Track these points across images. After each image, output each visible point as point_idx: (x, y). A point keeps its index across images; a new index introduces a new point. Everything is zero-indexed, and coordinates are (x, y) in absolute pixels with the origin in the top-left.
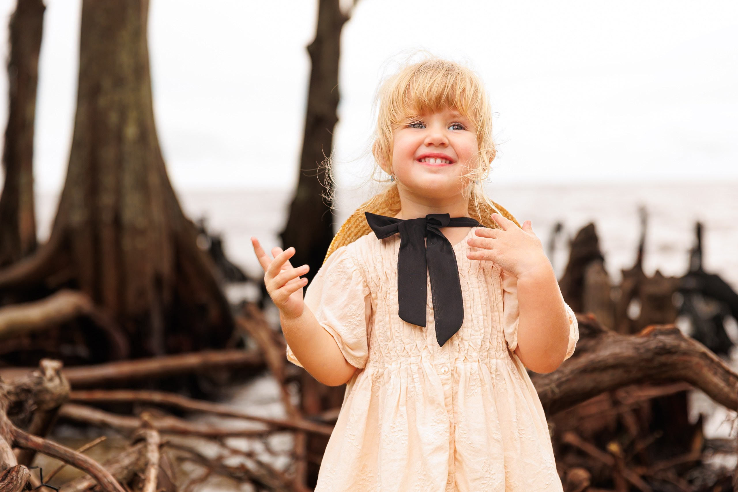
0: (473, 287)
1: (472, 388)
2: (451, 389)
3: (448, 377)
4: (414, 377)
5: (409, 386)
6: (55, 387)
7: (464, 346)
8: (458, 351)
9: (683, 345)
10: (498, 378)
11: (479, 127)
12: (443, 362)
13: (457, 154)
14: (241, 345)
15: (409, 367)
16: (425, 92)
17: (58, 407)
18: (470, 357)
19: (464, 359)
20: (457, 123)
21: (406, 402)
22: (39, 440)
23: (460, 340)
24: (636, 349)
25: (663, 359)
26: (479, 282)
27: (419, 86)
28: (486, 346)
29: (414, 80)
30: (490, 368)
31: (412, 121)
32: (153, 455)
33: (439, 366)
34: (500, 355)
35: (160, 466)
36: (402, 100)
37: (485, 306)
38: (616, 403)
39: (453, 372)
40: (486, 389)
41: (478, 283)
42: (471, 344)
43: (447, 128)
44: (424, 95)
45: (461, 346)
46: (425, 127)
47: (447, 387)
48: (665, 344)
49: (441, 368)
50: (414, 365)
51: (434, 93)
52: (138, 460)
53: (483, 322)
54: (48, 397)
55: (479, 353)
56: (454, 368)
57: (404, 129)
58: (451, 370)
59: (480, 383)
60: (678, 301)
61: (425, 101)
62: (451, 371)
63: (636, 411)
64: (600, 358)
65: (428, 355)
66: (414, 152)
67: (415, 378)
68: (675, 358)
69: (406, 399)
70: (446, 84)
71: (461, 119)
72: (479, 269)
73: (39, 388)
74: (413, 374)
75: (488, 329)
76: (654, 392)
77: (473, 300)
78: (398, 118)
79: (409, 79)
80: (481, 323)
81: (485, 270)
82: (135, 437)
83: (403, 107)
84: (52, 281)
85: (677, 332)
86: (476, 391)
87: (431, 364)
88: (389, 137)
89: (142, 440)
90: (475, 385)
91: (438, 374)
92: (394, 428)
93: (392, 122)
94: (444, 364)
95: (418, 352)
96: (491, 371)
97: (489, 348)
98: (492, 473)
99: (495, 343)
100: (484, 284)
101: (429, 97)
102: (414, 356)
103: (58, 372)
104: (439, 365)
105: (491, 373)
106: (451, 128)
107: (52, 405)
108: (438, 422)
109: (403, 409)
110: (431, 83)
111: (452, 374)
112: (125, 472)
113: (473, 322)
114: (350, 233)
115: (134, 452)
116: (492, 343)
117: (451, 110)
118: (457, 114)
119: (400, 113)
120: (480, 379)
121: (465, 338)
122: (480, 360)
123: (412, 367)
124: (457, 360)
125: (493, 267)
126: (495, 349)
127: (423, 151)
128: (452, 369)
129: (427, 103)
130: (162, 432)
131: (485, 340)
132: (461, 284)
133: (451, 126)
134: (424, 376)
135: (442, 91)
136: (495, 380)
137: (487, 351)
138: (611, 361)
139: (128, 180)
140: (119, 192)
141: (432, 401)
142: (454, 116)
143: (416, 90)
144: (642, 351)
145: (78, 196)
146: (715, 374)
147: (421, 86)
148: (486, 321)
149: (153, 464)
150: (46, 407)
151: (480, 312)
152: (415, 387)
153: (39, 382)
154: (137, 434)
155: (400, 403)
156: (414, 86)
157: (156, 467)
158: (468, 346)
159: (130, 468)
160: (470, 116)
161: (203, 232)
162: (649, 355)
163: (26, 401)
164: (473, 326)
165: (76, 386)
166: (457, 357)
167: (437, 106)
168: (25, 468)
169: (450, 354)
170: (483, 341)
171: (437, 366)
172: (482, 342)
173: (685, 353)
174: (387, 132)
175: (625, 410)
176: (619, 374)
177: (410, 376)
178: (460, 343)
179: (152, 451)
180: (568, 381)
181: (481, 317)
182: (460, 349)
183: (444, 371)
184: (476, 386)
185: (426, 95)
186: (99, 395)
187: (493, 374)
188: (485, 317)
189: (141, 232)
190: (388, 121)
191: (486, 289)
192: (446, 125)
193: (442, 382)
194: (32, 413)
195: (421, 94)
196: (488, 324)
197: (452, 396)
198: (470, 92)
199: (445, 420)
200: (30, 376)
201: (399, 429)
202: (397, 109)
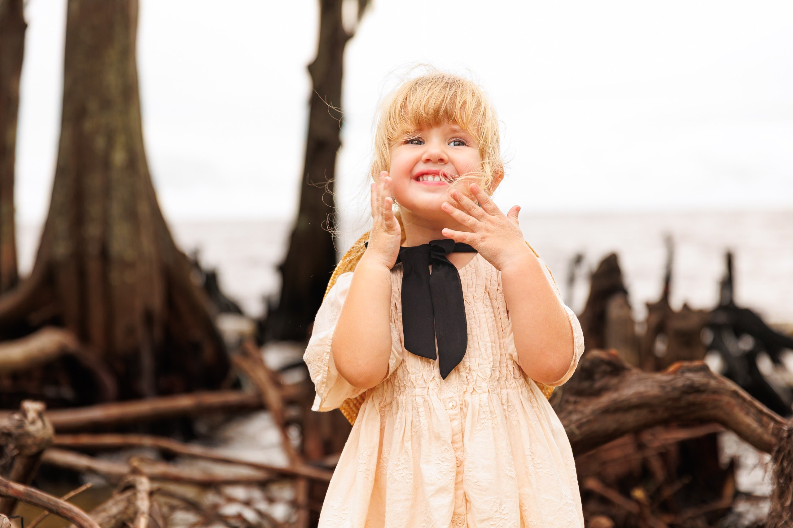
0: (478, 312)
1: (483, 422)
2: (460, 424)
3: (457, 412)
4: (420, 410)
5: (414, 420)
6: (38, 431)
7: (473, 377)
8: (466, 383)
9: (713, 383)
10: (509, 410)
11: (482, 142)
12: (450, 397)
13: (457, 171)
14: (237, 386)
15: (414, 399)
16: (422, 105)
17: (40, 453)
18: (480, 388)
19: (471, 391)
20: (457, 139)
21: (411, 437)
22: (20, 488)
23: (467, 371)
24: (662, 387)
25: (691, 398)
26: (485, 306)
27: (415, 100)
28: (496, 376)
29: (412, 92)
30: (501, 399)
31: (409, 137)
32: (143, 504)
33: (447, 401)
34: (511, 384)
35: (151, 515)
36: (399, 113)
37: (492, 332)
38: (641, 446)
39: (461, 406)
40: (498, 422)
41: (484, 308)
42: (480, 374)
43: (447, 143)
44: (421, 109)
45: (469, 378)
46: (424, 144)
47: (456, 423)
48: (693, 382)
49: (449, 402)
50: (419, 397)
51: (432, 107)
52: (127, 508)
53: (491, 349)
54: (30, 441)
55: (489, 383)
56: (462, 401)
57: (401, 145)
58: (459, 404)
59: (491, 415)
60: (708, 337)
61: (422, 115)
62: (459, 406)
63: (663, 455)
64: (623, 397)
65: (435, 388)
66: (411, 170)
67: (420, 412)
68: (703, 397)
69: (411, 433)
70: (444, 96)
71: (462, 134)
72: (485, 293)
73: (20, 431)
74: (419, 407)
75: (496, 357)
76: (682, 434)
77: (480, 327)
78: (396, 135)
79: (407, 92)
80: (489, 351)
81: (490, 294)
82: (122, 484)
83: (400, 123)
84: (35, 317)
85: (705, 369)
86: (486, 424)
87: (438, 398)
88: (385, 154)
89: (131, 487)
90: (485, 418)
91: (446, 410)
92: (399, 465)
93: (389, 139)
94: (452, 398)
95: (424, 383)
96: (503, 403)
97: (499, 378)
98: (504, 512)
99: (504, 371)
100: (490, 309)
101: (426, 110)
102: (419, 388)
103: (40, 415)
104: (447, 399)
105: (502, 404)
106: (452, 144)
107: (34, 450)
108: (443, 460)
109: (408, 445)
110: (429, 95)
111: (461, 408)
112: (113, 521)
113: (480, 350)
114: (351, 266)
115: (122, 500)
116: (501, 372)
117: (450, 123)
118: (458, 128)
119: (396, 128)
120: (490, 411)
121: (473, 368)
122: (490, 390)
123: (417, 400)
124: (466, 393)
125: (498, 289)
126: (505, 378)
127: (421, 168)
128: (461, 403)
129: (424, 117)
130: (153, 478)
131: (494, 369)
132: (466, 312)
133: (451, 142)
134: (430, 410)
135: (440, 104)
136: (507, 412)
137: (498, 380)
138: (635, 400)
139: (116, 209)
140: (106, 223)
141: (438, 438)
142: (454, 131)
143: (413, 104)
144: (669, 389)
145: (62, 226)
146: (747, 414)
147: (418, 100)
148: (494, 349)
149: (143, 513)
150: (28, 452)
151: (488, 339)
152: (419, 420)
153: (21, 425)
154: (126, 481)
155: (405, 439)
156: (411, 100)
157: (146, 516)
158: (477, 377)
159: (119, 517)
160: (472, 130)
161: (196, 265)
162: (676, 394)
163: (7, 445)
164: (481, 354)
165: (60, 430)
166: (465, 390)
167: (435, 119)
168: (5, 518)
169: (458, 387)
170: (493, 370)
171: (445, 401)
172: (491, 371)
173: (715, 392)
174: (384, 149)
175: (651, 454)
176: (643, 415)
177: (415, 409)
178: (467, 375)
179: (142, 499)
180: (589, 422)
181: (489, 345)
182: (469, 381)
183: (452, 406)
184: (487, 419)
185: (423, 108)
186: (86, 440)
187: (505, 405)
188: (494, 345)
189: (129, 265)
190: (384, 138)
191: (493, 315)
192: (445, 140)
193: (450, 418)
194: (13, 458)
195: (418, 107)
196: (497, 352)
197: (461, 432)
198: (471, 105)
199: (451, 458)
200: (10, 419)
201: (404, 467)
202: (394, 125)
